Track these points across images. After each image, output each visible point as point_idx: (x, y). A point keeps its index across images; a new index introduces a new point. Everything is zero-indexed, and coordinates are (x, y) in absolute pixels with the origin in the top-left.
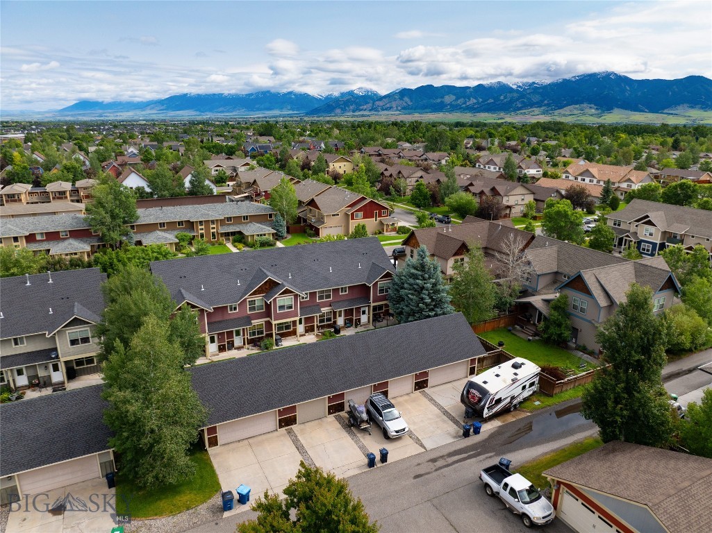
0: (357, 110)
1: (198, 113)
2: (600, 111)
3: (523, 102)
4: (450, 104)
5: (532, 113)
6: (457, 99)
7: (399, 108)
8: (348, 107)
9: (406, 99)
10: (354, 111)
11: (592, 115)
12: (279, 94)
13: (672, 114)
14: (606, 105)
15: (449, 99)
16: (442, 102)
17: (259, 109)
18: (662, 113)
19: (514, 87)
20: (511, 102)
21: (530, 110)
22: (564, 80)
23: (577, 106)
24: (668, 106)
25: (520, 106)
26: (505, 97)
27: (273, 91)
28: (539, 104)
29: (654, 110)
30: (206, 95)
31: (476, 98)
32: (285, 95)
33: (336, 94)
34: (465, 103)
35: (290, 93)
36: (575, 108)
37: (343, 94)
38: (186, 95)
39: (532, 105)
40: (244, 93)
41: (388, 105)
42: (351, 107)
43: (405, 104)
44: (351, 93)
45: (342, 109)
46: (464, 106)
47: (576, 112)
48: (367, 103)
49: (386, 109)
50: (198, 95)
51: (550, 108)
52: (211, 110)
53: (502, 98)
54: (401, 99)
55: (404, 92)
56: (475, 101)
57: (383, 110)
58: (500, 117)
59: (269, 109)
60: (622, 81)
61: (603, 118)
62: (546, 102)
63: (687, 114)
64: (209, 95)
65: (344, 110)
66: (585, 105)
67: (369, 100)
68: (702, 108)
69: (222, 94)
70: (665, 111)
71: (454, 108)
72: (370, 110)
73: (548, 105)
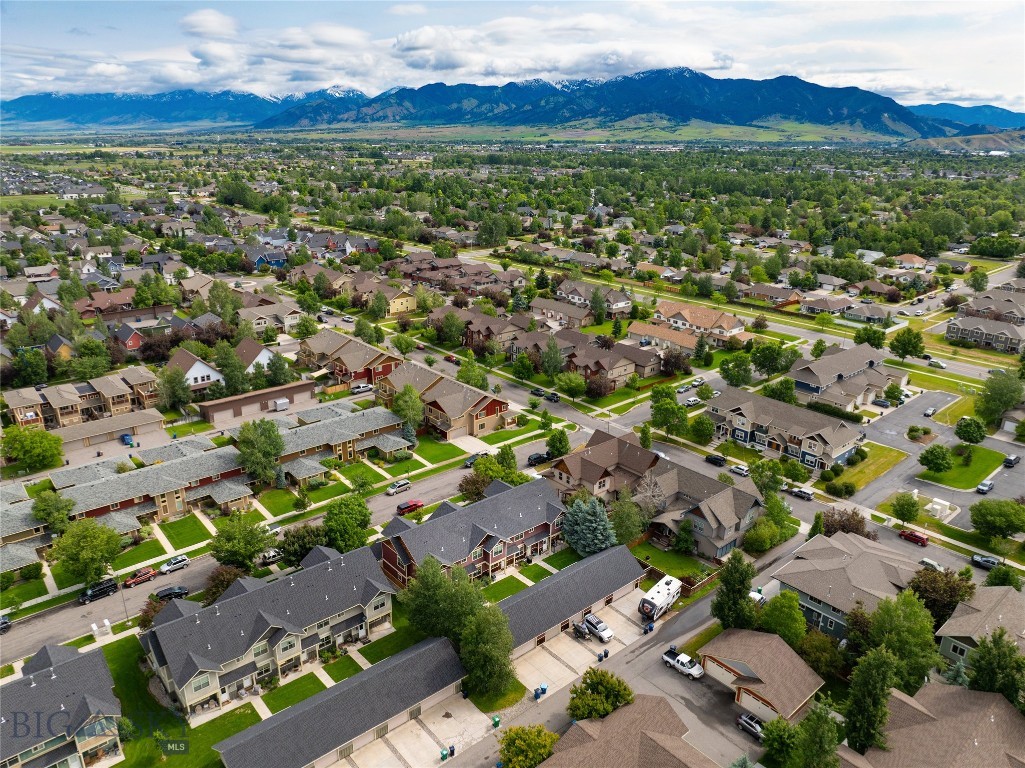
0: (334, 120)
1: (73, 125)
2: (673, 123)
3: (572, 110)
4: (471, 112)
5: (585, 127)
6: (478, 106)
7: (398, 118)
8: (320, 115)
9: (407, 104)
10: (330, 122)
11: (663, 129)
12: (209, 94)
13: (762, 127)
14: (681, 113)
15: (469, 104)
16: (459, 109)
17: (176, 119)
18: (750, 126)
19: (559, 87)
20: (556, 109)
21: (582, 122)
22: (625, 77)
23: (644, 116)
24: (758, 116)
25: (568, 115)
26: (547, 103)
27: (198, 90)
28: (594, 113)
29: (741, 120)
30: (85, 95)
31: (507, 104)
32: (218, 96)
33: (299, 95)
34: (492, 111)
35: (227, 93)
36: (643, 119)
37: (309, 96)
38: (50, 95)
39: (583, 114)
40: (152, 93)
41: (381, 114)
42: (325, 117)
43: (405, 112)
44: (322, 93)
45: (311, 119)
46: (490, 114)
47: (643, 124)
48: (348, 110)
49: (378, 120)
50: (71, 95)
51: (608, 119)
52: (95, 120)
53: (543, 103)
54: (400, 104)
55: (404, 94)
56: (506, 108)
57: (373, 120)
58: (541, 132)
59: (194, 118)
60: (699, 80)
61: (677, 132)
62: (602, 109)
63: (781, 127)
64: (90, 96)
65: (314, 121)
66: (654, 114)
67: (351, 106)
68: (797, 120)
69: (113, 94)
70: (754, 123)
71: (477, 118)
72: (354, 121)
73: (605, 114)
